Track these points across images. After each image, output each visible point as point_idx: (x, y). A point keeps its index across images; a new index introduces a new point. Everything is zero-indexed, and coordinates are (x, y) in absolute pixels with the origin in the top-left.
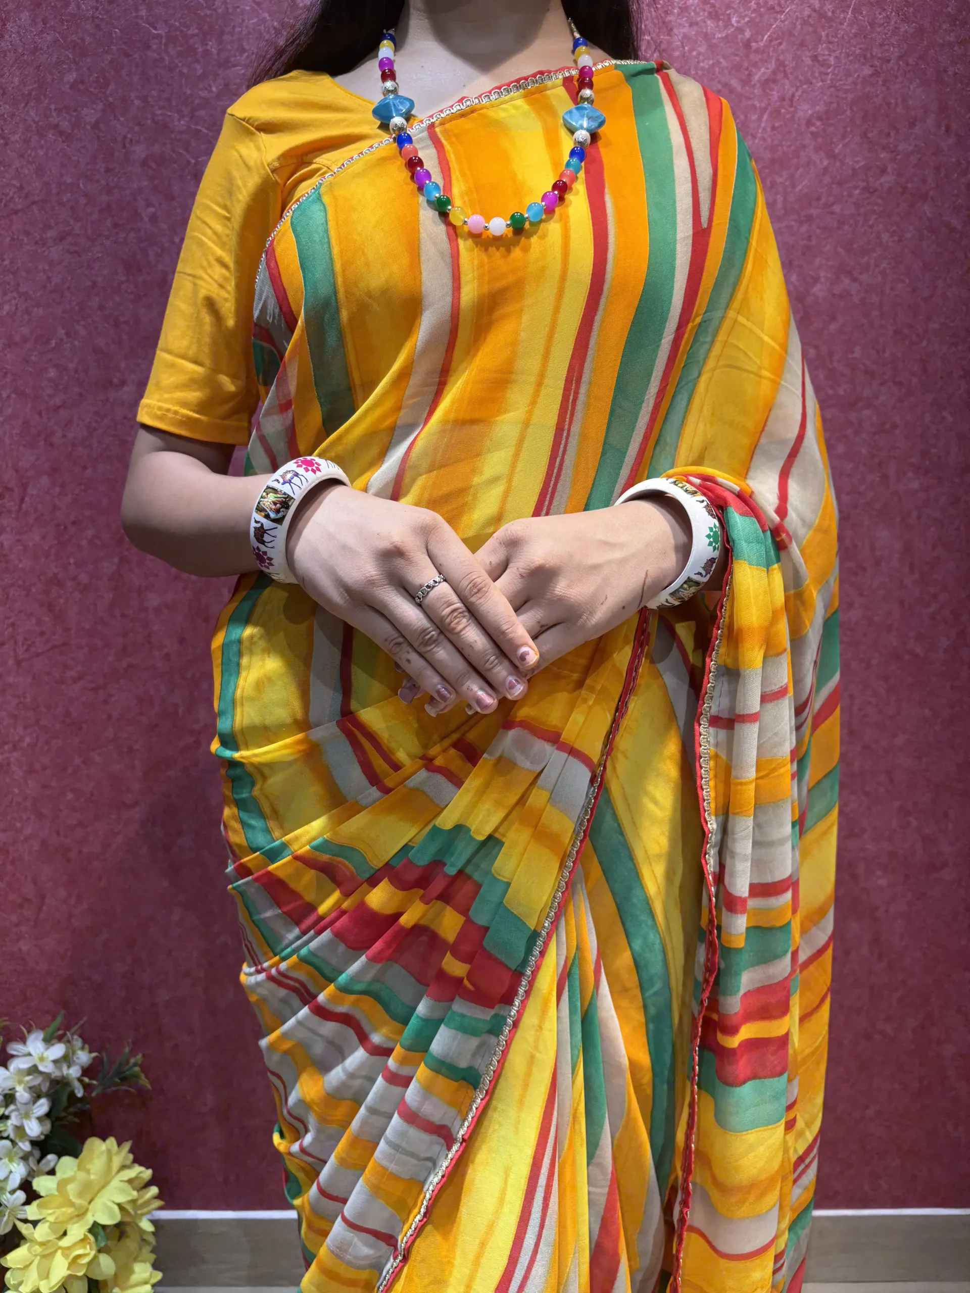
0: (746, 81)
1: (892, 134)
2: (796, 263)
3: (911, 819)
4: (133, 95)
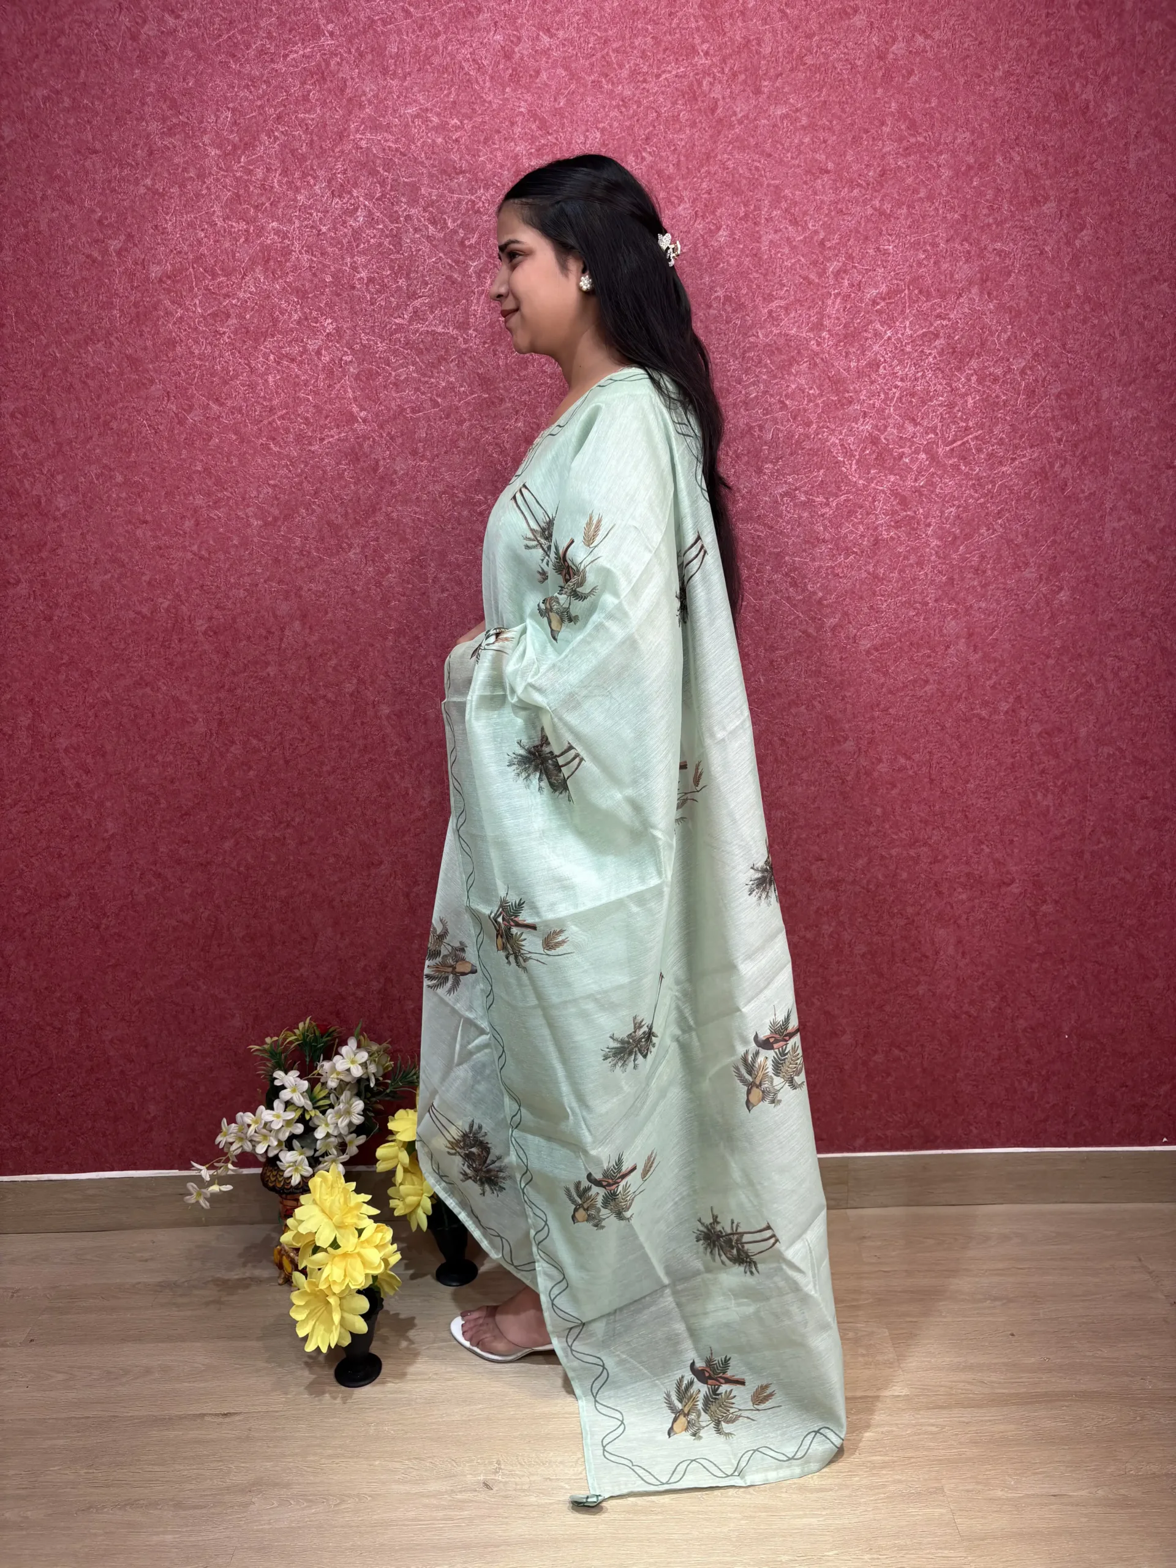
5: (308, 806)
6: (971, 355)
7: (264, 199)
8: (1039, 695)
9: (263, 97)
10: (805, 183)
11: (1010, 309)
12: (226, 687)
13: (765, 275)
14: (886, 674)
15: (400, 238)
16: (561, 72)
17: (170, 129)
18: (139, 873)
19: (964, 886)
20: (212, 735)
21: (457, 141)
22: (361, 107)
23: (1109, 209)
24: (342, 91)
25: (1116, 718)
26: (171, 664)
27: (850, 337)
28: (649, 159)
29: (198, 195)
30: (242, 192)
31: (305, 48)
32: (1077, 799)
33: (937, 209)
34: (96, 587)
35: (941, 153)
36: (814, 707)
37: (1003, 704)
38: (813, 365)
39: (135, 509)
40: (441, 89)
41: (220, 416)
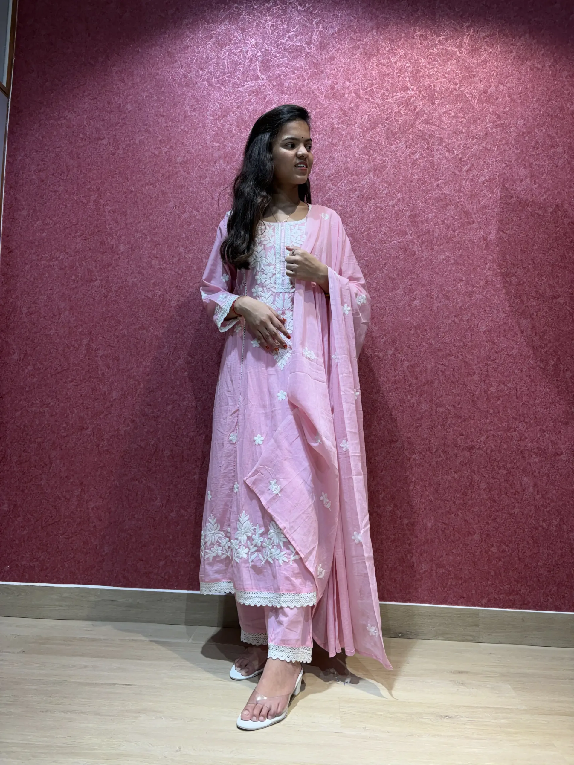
6: (528, 205)
7: (228, 135)
9: (233, 99)
10: (453, 137)
11: (545, 188)
13: (436, 170)
14: (494, 343)
16: (353, 94)
17: (194, 109)
20: (170, 354)
24: (265, 99)
26: (157, 320)
27: (473, 196)
28: (388, 126)
29: (201, 133)
30: (219, 132)
31: (252, 83)
33: (510, 148)
34: (130, 284)
35: (511, 127)
36: (458, 357)
37: (551, 361)
38: (456, 206)
39: (153, 252)
40: (305, 99)
41: (196, 216)
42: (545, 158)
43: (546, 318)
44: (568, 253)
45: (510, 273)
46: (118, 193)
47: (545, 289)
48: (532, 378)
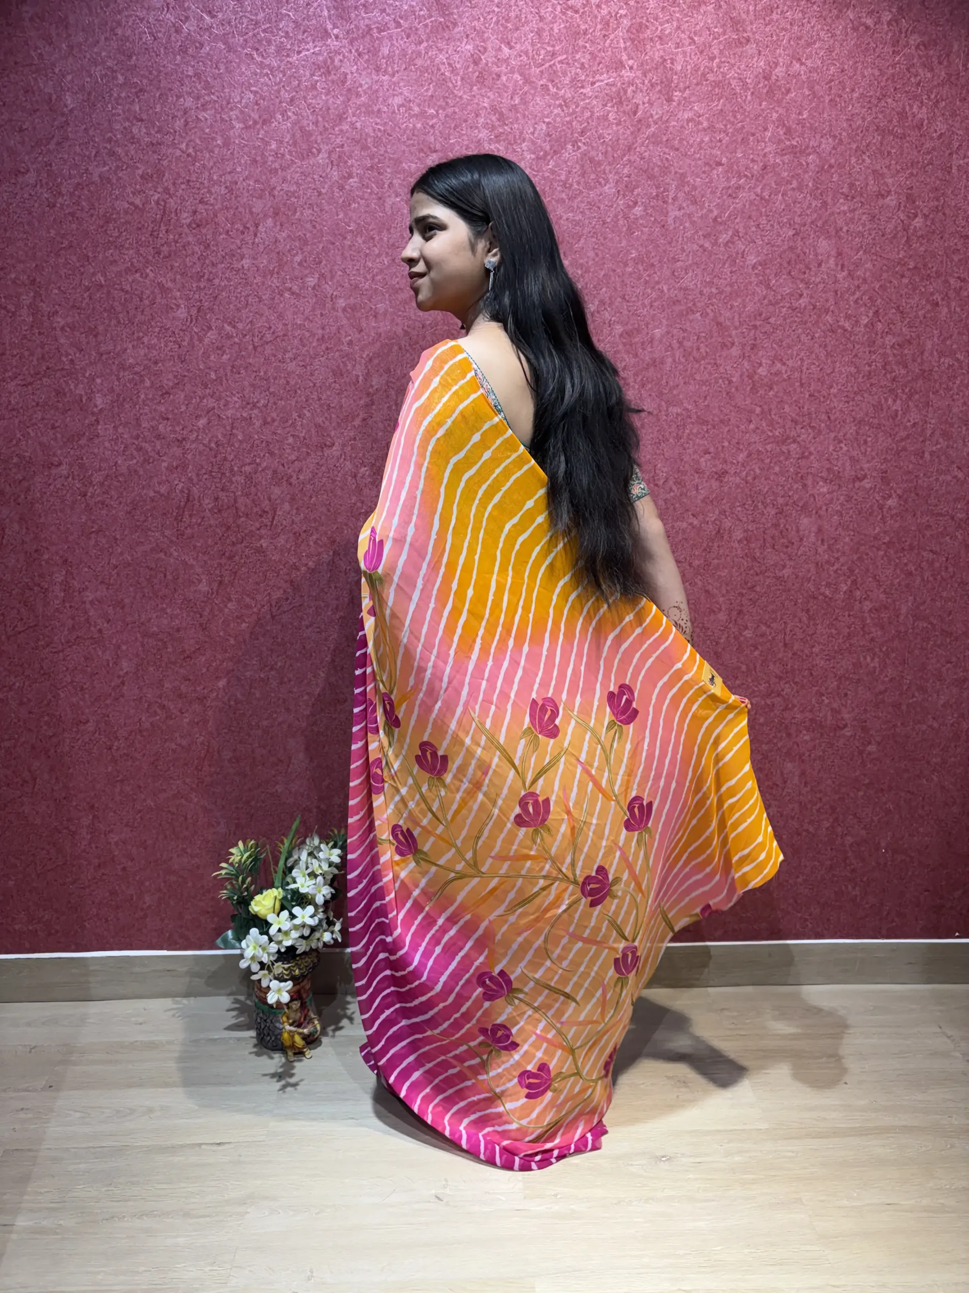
0: (715, 243)
1: (807, 271)
2: (747, 355)
3: (824, 698)
4: (336, 267)
5: (289, 653)
6: (827, 311)
8: (871, 579)
9: (279, 83)
10: (704, 172)
11: (859, 278)
12: (227, 554)
13: (670, 243)
14: (754, 559)
15: (384, 201)
16: (517, 76)
17: (203, 105)
18: (146, 705)
19: (807, 729)
20: (212, 593)
21: (432, 126)
22: (358, 95)
23: (936, 203)
24: (344, 82)
25: (929, 599)
26: (183, 535)
28: (584, 148)
29: (222, 160)
30: (258, 158)
31: (315, 47)
32: (897, 662)
33: (805, 197)
34: (123, 469)
35: (809, 154)
36: (696, 584)
37: (843, 585)
38: (704, 315)
39: (158, 408)
40: (422, 85)
41: (232, 337)
42: (864, 217)
43: (841, 515)
44: (886, 399)
45: (788, 438)
46: (73, 288)
47: (843, 464)
48: (811, 613)
